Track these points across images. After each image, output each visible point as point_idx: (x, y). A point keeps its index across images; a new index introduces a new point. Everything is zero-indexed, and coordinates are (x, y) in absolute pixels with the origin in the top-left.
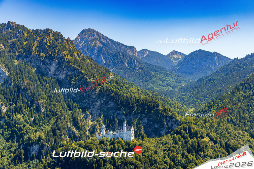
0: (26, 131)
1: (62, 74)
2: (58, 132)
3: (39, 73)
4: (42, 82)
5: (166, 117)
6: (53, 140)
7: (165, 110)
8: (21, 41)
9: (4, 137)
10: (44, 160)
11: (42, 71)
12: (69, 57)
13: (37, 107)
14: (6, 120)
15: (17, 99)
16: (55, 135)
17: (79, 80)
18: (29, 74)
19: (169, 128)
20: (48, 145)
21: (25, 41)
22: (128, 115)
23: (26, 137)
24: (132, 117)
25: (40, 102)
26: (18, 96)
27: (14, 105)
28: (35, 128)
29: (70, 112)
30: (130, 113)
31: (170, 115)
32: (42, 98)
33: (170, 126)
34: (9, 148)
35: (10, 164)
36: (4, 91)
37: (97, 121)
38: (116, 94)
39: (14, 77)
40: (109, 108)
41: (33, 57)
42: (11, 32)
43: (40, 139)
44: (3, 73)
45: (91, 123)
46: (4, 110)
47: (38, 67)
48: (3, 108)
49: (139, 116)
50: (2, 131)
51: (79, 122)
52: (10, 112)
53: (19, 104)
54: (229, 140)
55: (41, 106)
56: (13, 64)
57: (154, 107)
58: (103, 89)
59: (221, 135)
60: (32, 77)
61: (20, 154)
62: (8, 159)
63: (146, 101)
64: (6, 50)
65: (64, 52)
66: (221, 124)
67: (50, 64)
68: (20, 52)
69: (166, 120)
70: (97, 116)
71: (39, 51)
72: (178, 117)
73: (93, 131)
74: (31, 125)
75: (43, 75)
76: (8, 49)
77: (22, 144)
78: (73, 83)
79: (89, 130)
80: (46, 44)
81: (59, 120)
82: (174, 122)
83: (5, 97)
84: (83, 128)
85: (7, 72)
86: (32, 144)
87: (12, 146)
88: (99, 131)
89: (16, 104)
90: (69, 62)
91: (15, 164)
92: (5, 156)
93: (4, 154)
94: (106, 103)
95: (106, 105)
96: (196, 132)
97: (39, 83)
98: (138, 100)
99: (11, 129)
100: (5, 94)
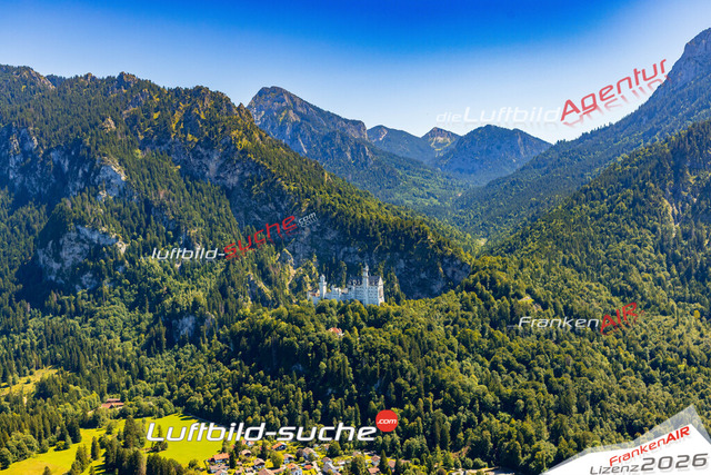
0: (168, 290)
1: (233, 175)
2: (230, 289)
3: (187, 174)
4: (194, 192)
5: (443, 257)
6: (221, 306)
7: (440, 244)
8: (147, 111)
9: (124, 302)
10: (205, 346)
11: (192, 171)
12: (245, 142)
13: (185, 241)
14: (126, 268)
15: (147, 227)
16: (225, 295)
17: (268, 187)
18: (167, 177)
19: (448, 279)
20: (212, 316)
21: (156, 110)
22: (367, 256)
23: (168, 301)
24: (373, 258)
25: (193, 232)
26: (148, 221)
27: (141, 239)
28: (185, 284)
29: (251, 251)
30: (370, 251)
31: (449, 254)
32: (195, 225)
33: (449, 274)
34: (136, 324)
35: (139, 356)
36: (119, 211)
37: (305, 267)
38: (341, 213)
39: (138, 183)
40: (328, 241)
41: (174, 143)
42: (125, 95)
43: (196, 304)
44: (116, 176)
45: (293, 272)
46: (122, 248)
47: (185, 163)
48: (120, 246)
49: (388, 257)
50: (121, 291)
51: (271, 270)
52: (134, 252)
53: (151, 236)
54: (571, 302)
55: (194, 240)
56: (133, 158)
57: (418, 237)
58: (316, 203)
59: (554, 291)
60: (174, 183)
61: (159, 335)
62: (134, 345)
63: (402, 226)
64: (119, 131)
65: (234, 133)
66: (553, 270)
67: (208, 155)
68: (146, 133)
69: (443, 263)
70: (304, 257)
71: (184, 132)
72: (467, 257)
73: (298, 287)
74: (175, 277)
75: (193, 178)
76: (123, 128)
77: (160, 315)
78: (255, 192)
79: (290, 286)
80: (198, 116)
81: (231, 266)
82: (457, 266)
83: (122, 224)
84: (278, 280)
85: (123, 174)
86: (182, 315)
87: (140, 320)
88: (310, 288)
89: (144, 236)
90: (244, 151)
91: (149, 355)
92: (128, 339)
93: (126, 334)
94: (322, 232)
95: (322, 236)
96: (506, 286)
97: (187, 193)
98: (385, 225)
99: (137, 287)
100: (121, 218)
